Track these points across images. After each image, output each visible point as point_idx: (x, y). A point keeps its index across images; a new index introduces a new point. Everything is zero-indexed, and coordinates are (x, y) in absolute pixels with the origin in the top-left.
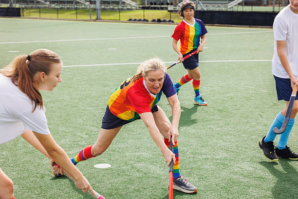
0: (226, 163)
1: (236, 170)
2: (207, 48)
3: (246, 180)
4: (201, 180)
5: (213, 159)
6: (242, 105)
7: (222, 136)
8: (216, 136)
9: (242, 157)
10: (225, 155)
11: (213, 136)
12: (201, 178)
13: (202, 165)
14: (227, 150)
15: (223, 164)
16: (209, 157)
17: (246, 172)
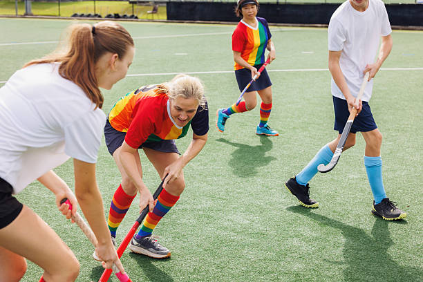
0: (212, 214)
1: (226, 223)
2: (186, 54)
3: (239, 237)
4: (177, 239)
5: (193, 210)
6: (234, 134)
7: (206, 177)
8: (198, 177)
9: (233, 206)
10: (210, 204)
11: (194, 178)
12: (176, 237)
13: (178, 218)
14: (212, 197)
15: (208, 217)
16: (188, 206)
17: (239, 226)
